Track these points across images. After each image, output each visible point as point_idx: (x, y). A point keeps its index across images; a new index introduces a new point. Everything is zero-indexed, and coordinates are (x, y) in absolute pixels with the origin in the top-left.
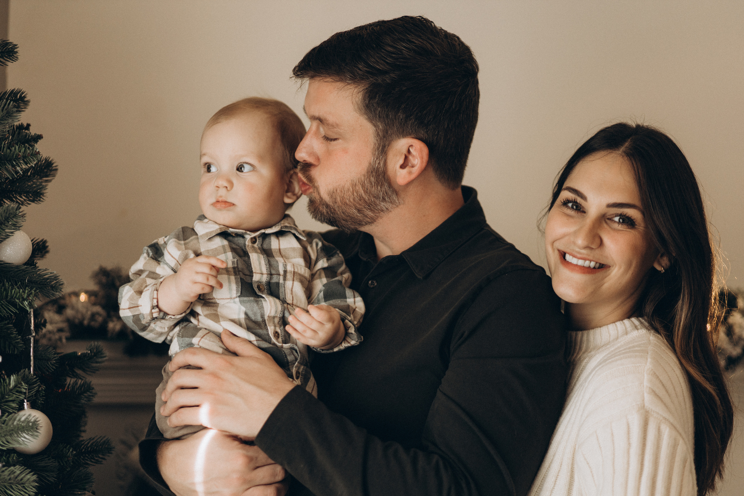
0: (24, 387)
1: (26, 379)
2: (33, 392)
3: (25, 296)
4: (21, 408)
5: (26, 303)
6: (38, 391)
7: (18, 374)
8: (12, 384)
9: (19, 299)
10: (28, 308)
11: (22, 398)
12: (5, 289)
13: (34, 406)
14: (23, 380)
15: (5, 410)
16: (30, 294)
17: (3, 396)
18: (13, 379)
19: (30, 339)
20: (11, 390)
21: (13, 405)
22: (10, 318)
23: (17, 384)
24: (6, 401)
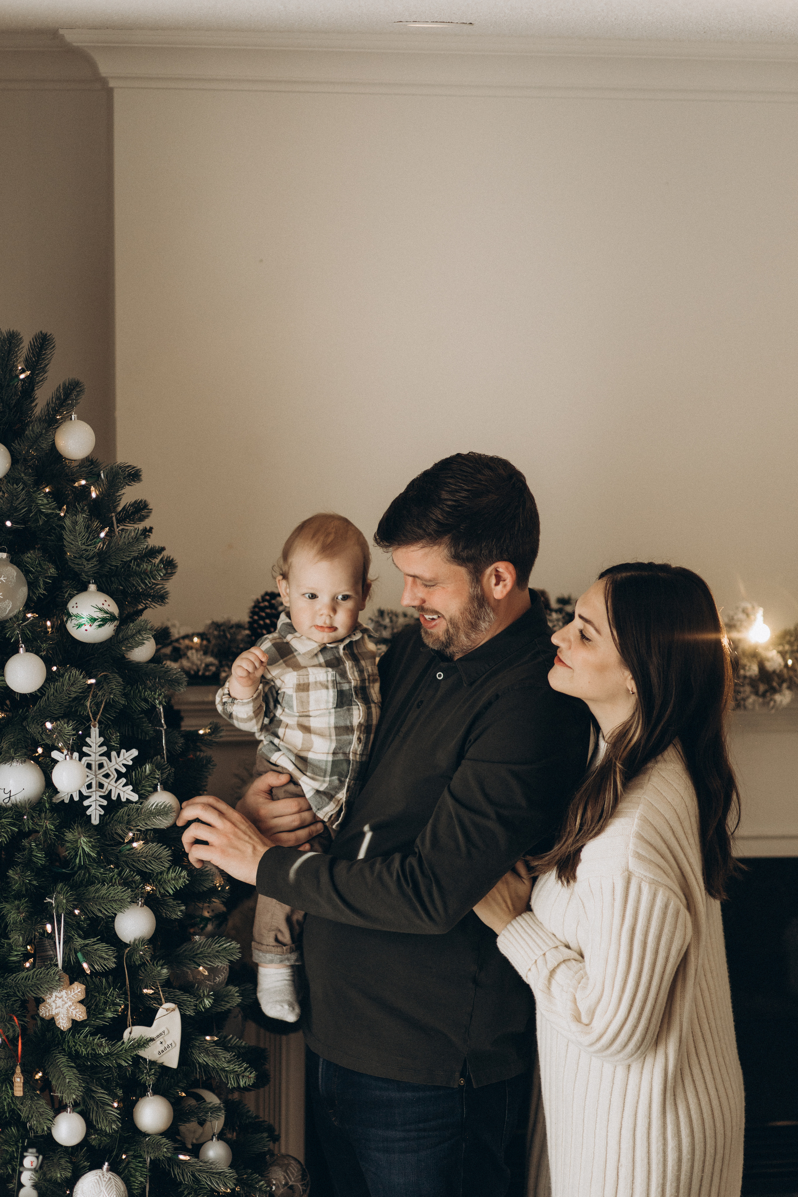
0: (158, 775)
1: (159, 767)
2: (165, 776)
3: (156, 696)
4: (155, 790)
5: (157, 702)
6: (169, 774)
7: (151, 762)
8: (148, 771)
9: (151, 698)
10: (158, 706)
11: (155, 782)
12: (139, 691)
13: (165, 788)
14: (156, 768)
15: (142, 794)
16: (160, 695)
17: (140, 782)
18: (148, 767)
19: (161, 731)
20: (147, 777)
21: (149, 789)
22: (143, 711)
23: (152, 772)
24: (143, 786)
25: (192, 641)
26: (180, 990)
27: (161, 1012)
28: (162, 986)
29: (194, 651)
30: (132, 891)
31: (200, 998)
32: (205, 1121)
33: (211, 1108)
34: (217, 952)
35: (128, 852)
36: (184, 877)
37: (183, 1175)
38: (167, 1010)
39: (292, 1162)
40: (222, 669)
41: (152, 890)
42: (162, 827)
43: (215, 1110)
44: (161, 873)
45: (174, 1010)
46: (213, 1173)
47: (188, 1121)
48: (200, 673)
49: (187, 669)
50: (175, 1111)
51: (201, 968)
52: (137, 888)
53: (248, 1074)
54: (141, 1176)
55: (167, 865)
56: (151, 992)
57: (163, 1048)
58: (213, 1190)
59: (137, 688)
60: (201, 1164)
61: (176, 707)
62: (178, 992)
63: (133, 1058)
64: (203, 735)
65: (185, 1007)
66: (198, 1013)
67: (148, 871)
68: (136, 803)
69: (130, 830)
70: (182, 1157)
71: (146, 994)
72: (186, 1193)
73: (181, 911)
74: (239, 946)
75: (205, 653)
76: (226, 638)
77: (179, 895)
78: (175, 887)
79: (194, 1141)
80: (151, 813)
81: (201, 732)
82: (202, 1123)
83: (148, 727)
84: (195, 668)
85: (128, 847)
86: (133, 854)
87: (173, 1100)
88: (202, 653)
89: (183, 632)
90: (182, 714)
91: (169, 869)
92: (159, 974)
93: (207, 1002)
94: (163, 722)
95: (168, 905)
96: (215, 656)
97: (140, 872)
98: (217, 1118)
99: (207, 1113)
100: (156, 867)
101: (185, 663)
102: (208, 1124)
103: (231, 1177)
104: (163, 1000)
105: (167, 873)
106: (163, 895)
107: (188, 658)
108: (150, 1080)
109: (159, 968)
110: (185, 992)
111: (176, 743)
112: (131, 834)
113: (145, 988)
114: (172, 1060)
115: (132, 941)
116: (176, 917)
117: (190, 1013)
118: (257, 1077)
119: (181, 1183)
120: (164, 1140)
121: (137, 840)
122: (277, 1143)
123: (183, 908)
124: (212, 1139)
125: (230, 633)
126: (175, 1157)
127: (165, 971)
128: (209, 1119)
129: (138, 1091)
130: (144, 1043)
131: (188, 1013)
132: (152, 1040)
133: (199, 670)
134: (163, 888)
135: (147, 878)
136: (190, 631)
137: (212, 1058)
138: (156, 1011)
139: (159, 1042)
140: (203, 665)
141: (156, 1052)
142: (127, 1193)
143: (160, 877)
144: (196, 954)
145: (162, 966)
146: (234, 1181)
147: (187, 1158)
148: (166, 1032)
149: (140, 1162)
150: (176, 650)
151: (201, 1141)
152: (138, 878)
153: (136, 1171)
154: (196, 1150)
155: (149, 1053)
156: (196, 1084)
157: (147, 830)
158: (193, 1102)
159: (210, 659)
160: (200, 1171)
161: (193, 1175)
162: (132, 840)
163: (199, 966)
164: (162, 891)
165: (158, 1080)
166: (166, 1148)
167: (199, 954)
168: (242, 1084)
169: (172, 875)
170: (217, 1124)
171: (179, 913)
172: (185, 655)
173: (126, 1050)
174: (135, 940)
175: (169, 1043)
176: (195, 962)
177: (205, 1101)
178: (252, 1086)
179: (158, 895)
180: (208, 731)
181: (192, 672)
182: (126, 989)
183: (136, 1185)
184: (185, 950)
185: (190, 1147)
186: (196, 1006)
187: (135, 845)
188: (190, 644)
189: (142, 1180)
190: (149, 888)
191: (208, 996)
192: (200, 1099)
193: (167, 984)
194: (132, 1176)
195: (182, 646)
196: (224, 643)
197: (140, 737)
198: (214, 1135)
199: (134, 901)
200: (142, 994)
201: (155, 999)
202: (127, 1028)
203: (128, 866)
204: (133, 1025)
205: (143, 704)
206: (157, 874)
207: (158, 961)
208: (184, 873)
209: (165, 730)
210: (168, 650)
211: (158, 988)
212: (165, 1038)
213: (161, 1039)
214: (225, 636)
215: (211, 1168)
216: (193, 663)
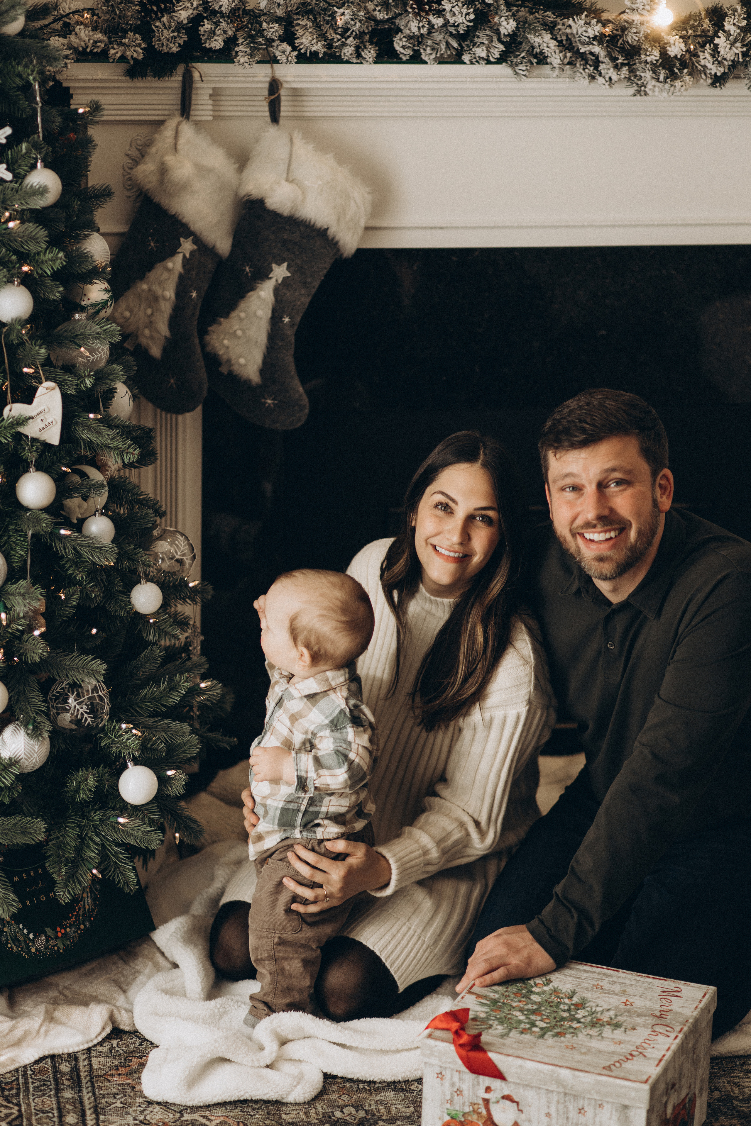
0: (34, 154)
1: (35, 146)
2: (42, 155)
4: (34, 168)
5: (32, 78)
6: (47, 154)
7: (28, 141)
8: (24, 151)
9: (25, 74)
10: (33, 82)
11: (34, 160)
14: (33, 146)
15: (19, 173)
16: (33, 71)
17: (17, 161)
18: (24, 146)
19: (36, 109)
20: (23, 156)
21: (25, 168)
22: (18, 88)
23: (28, 152)
24: (20, 165)
25: (83, 16)
26: (61, 369)
27: (41, 390)
28: (42, 366)
29: (82, 27)
30: (8, 271)
31: (81, 378)
32: (88, 497)
33: (93, 485)
34: (97, 333)
35: (3, 232)
36: (61, 259)
37: (65, 549)
38: (47, 389)
39: (180, 537)
40: (111, 46)
41: (30, 270)
42: (38, 207)
43: (99, 486)
44: (38, 253)
45: (53, 389)
46: (94, 548)
47: (71, 497)
48: (88, 50)
49: (76, 45)
50: (57, 487)
51: (82, 349)
52: (14, 267)
53: (131, 451)
54: (21, 550)
55: (44, 246)
56: (31, 371)
57: (44, 426)
58: (94, 563)
59: (11, 63)
60: (83, 538)
61: (65, 85)
62: (59, 371)
63: (12, 435)
64: (82, 114)
65: (66, 387)
66: (79, 391)
67: (24, 251)
68: (11, 182)
69: (6, 209)
70: (63, 532)
71: (26, 373)
72: (68, 565)
73: (59, 292)
74: (119, 328)
75: (94, 29)
76: (116, 14)
77: (57, 276)
78: (52, 268)
79: (80, 516)
80: (26, 193)
81: (81, 111)
82: (85, 499)
83: (24, 103)
84: (83, 44)
85: (4, 226)
86: (9, 234)
87: (56, 476)
88: (90, 29)
89: (74, 8)
90: (71, 92)
91: (46, 250)
92: (38, 354)
93: (88, 382)
94: (38, 99)
95: (46, 286)
96: (105, 33)
97: (16, 252)
98: (100, 495)
99: (89, 489)
100: (32, 247)
101: (73, 39)
102: (91, 501)
103: (112, 551)
104: (43, 379)
105: (45, 253)
106: (41, 276)
107: (76, 34)
108: (32, 457)
109: (37, 348)
110: (66, 372)
111: (54, 122)
112: (7, 214)
113: (26, 367)
114: (53, 437)
115: (10, 320)
116: (54, 298)
117: (72, 391)
118: (141, 454)
119: (62, 557)
120: (44, 515)
121: (14, 220)
122: (163, 518)
123: (61, 289)
124: (95, 515)
125: (119, 9)
126: (56, 531)
127: (43, 351)
128: (92, 495)
129: (21, 468)
130: (24, 421)
131: (69, 392)
132: (32, 418)
133: (87, 47)
134: (41, 269)
135: (24, 257)
136: (82, 7)
137: (95, 435)
138: (36, 389)
139: (39, 420)
140: (91, 41)
141: (37, 429)
142: (6, 566)
143: (37, 257)
144: (77, 335)
145: (40, 346)
146: (115, 556)
147: (68, 533)
148: (47, 410)
149: (20, 536)
150: (66, 25)
151: (85, 516)
152: (14, 257)
153: (17, 544)
154: (78, 526)
155: (31, 430)
156: (80, 460)
157: (23, 210)
158: (77, 479)
159: (99, 36)
160: (81, 545)
161: (75, 549)
162: (9, 219)
163: (80, 347)
164: (40, 272)
165: (40, 456)
166: (45, 524)
167: (80, 335)
168: (126, 460)
169: (49, 256)
170: (101, 500)
171: (57, 294)
172: (74, 30)
173: (5, 428)
174: (12, 320)
175: (50, 420)
176: (76, 343)
177: (89, 478)
178: (137, 462)
179: (36, 276)
180: (87, 109)
181: (81, 49)
182: (5, 368)
183: (16, 559)
184: (66, 331)
185: (75, 521)
186: (77, 385)
187: (11, 225)
188: (81, 19)
189: (22, 553)
190: (25, 268)
191: (89, 376)
192: (83, 475)
193: (47, 363)
194: (12, 549)
195: (72, 22)
196: (114, 18)
197: (16, 114)
198: (97, 511)
199: (10, 281)
200: (22, 372)
201: (36, 378)
202: (6, 405)
203: (4, 246)
204: (13, 402)
205: (18, 80)
206: (35, 254)
207: (37, 340)
208: (61, 254)
209: (41, 108)
210: (58, 26)
211: (38, 368)
212: (46, 416)
213: (41, 417)
214: (114, 11)
215: (92, 543)
216: (81, 39)
